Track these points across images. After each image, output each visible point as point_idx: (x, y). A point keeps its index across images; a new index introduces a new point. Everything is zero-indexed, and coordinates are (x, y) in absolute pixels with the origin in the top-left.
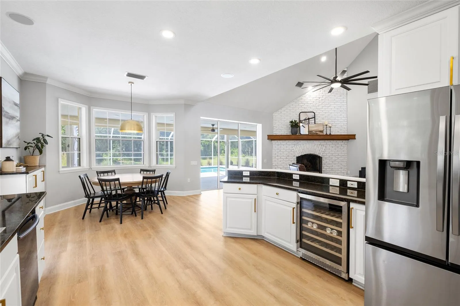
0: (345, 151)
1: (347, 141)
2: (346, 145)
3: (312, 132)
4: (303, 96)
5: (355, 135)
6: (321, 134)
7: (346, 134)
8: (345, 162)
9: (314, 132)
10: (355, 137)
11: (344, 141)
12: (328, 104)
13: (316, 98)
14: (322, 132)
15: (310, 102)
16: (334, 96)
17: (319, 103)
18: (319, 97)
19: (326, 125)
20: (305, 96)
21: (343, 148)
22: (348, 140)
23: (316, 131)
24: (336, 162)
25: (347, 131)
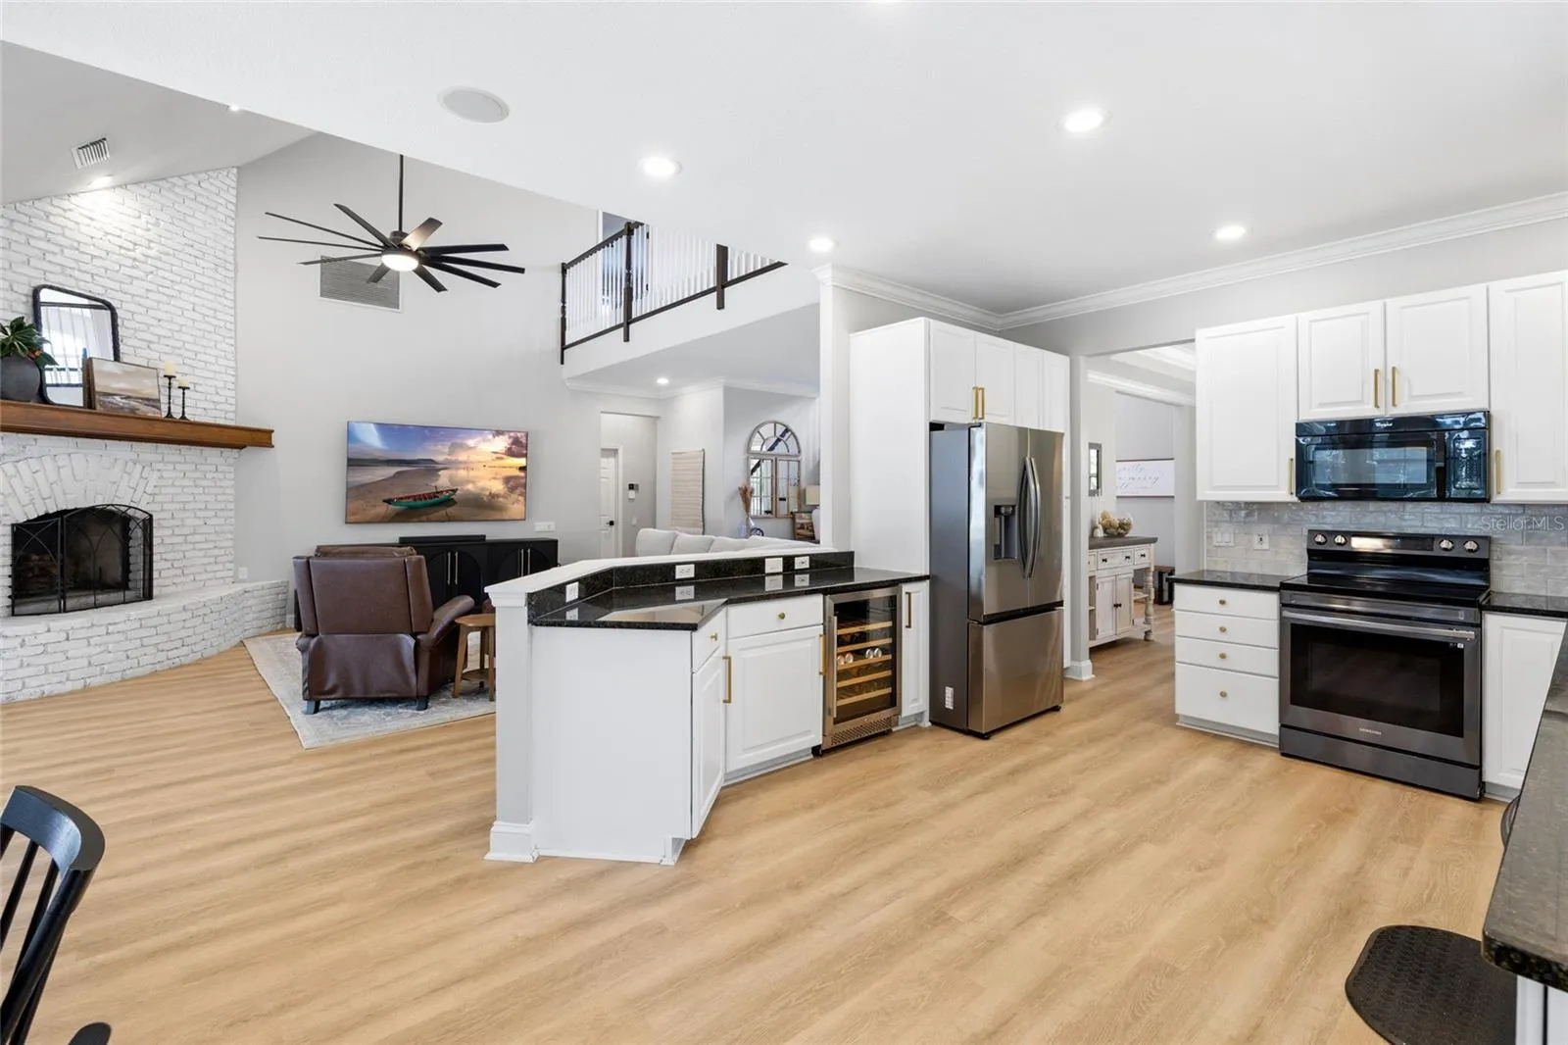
0: (227, 491)
1: (235, 452)
2: (232, 469)
3: (110, 399)
4: (56, 202)
5: (272, 431)
6: (150, 412)
7: (232, 424)
8: (230, 536)
9: (117, 398)
10: (270, 438)
11: (227, 452)
12: (168, 284)
13: (119, 241)
14: (154, 402)
15: (91, 250)
16: (192, 259)
17: (133, 267)
18: (132, 238)
19: (170, 378)
20: (65, 210)
21: (220, 480)
22: (241, 447)
23: (128, 397)
24: (198, 538)
25: (235, 412)
